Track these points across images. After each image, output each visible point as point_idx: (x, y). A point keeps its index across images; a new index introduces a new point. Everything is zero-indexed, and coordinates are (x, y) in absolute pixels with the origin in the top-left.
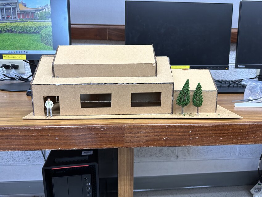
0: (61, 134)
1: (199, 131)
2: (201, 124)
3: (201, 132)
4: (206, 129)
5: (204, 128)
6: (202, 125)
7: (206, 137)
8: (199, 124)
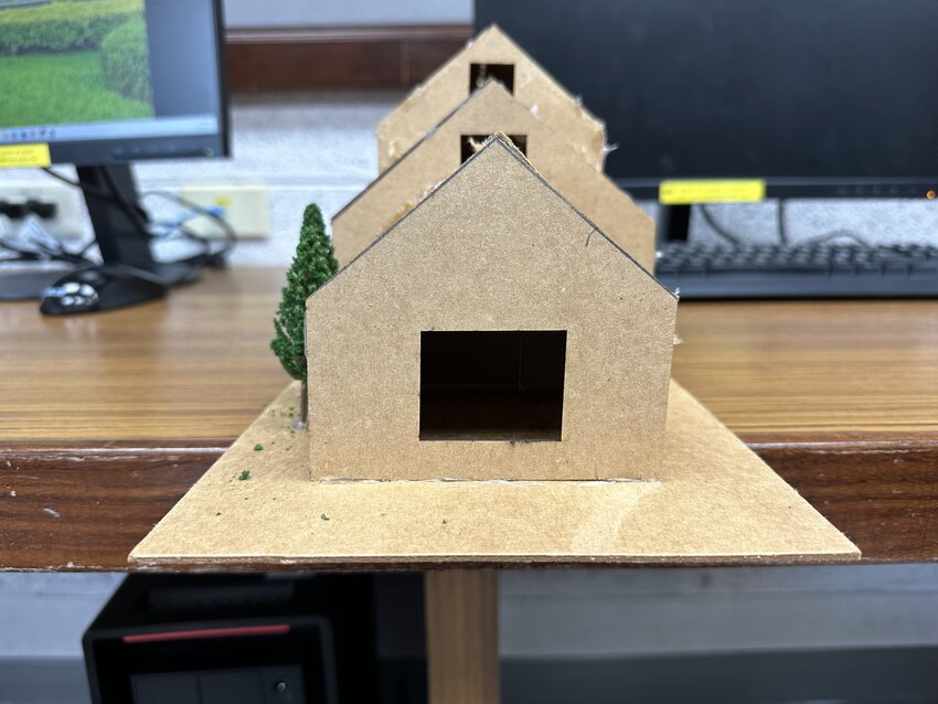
0: (75, 492)
1: (830, 483)
2: (843, 444)
3: (844, 490)
4: (873, 469)
5: (859, 468)
6: (848, 449)
7: (870, 514)
8: (834, 444)
